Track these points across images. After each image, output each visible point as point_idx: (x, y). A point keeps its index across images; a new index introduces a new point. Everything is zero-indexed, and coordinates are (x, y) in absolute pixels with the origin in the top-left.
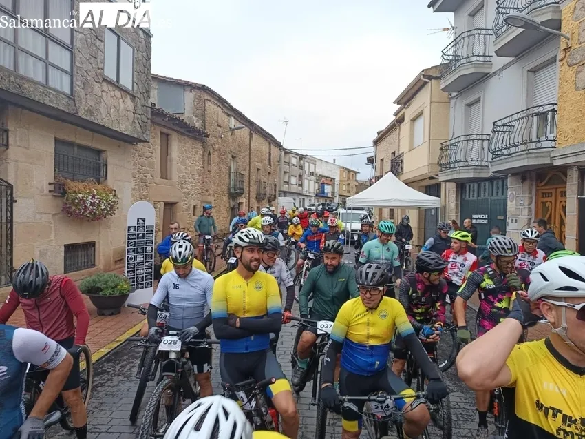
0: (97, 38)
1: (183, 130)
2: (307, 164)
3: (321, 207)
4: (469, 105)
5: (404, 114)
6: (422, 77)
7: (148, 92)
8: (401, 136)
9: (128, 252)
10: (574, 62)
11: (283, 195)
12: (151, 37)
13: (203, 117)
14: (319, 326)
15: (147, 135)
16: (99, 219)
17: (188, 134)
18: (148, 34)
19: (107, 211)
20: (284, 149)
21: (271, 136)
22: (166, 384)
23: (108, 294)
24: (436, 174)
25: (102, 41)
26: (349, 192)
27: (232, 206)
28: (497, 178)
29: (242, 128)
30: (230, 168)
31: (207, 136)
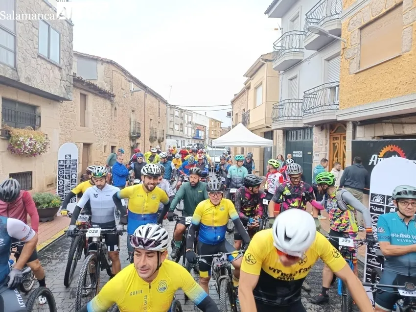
0: (33, 26)
1: (97, 92)
2: (186, 116)
3: (196, 146)
4: (291, 80)
5: (250, 83)
6: (261, 60)
7: (70, 65)
8: (249, 99)
9: (59, 178)
10: (349, 57)
11: (169, 138)
12: (72, 26)
13: (111, 83)
14: (186, 220)
15: (70, 95)
16: (35, 155)
17: (101, 95)
18: (70, 24)
19: (41, 149)
20: (170, 105)
21: (160, 96)
22: (92, 257)
23: (45, 207)
24: (270, 124)
25: (37, 29)
26: (216, 135)
27: (132, 146)
28: (307, 128)
29: (139, 91)
30: (130, 119)
31: (114, 96)
